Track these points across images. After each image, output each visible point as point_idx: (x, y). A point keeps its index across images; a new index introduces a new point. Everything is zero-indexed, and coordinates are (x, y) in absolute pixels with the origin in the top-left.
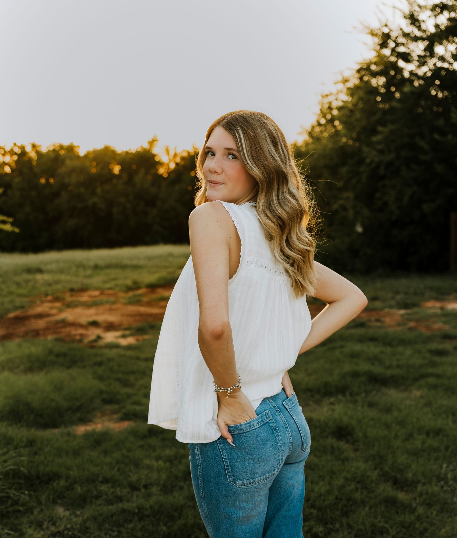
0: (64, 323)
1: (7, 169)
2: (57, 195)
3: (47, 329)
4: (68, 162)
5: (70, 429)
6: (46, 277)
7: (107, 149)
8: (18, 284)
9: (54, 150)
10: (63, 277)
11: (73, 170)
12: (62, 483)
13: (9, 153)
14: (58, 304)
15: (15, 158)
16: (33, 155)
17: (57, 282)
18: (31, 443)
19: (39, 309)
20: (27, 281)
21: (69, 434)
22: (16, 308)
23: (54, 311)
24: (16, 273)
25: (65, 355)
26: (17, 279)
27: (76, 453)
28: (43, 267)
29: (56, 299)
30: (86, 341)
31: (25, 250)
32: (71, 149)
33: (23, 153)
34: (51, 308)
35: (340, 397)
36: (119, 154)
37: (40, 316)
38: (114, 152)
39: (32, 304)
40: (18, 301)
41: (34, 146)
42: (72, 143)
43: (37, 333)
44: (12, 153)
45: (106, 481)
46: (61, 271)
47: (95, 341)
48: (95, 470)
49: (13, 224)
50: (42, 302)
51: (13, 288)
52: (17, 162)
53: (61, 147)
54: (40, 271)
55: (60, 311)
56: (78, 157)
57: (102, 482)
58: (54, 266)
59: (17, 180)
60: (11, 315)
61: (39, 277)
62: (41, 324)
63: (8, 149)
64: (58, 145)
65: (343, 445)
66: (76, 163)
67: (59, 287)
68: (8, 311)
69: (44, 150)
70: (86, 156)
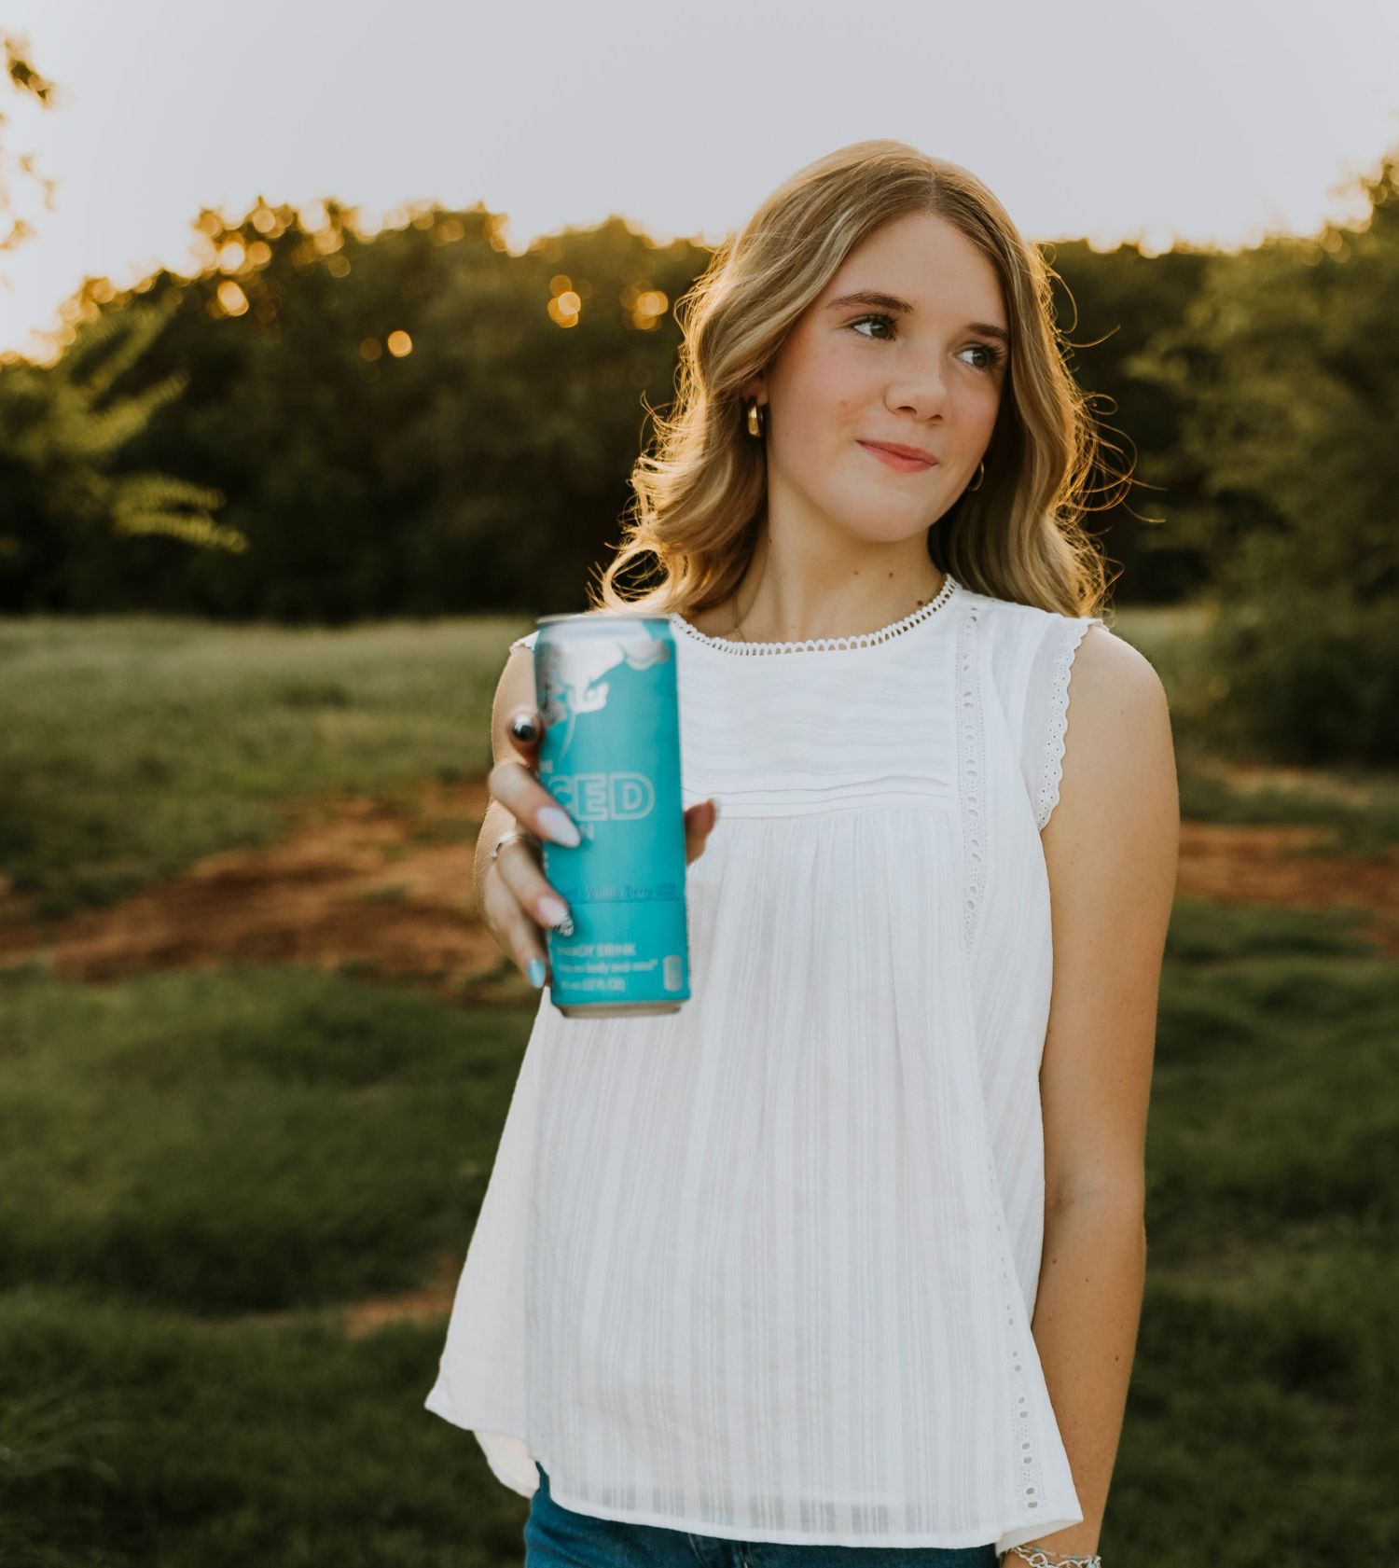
0: (397, 906)
1: (233, 301)
2: (416, 404)
3: (327, 929)
4: (464, 280)
5: (327, 1319)
6: (360, 724)
7: (614, 228)
8: (250, 750)
9: (411, 231)
10: (424, 726)
11: (483, 311)
12: (246, 1521)
13: (240, 236)
14: (387, 833)
15: (263, 256)
16: (329, 243)
17: (399, 744)
18: (158, 1368)
19: (316, 849)
20: (283, 739)
21: (312, 1338)
22: (228, 842)
23: (367, 858)
24: (247, 701)
25: (361, 1031)
26: (253, 727)
27: (322, 1408)
28: (353, 685)
29: (386, 810)
30: (459, 978)
31: (295, 615)
32: (478, 224)
33: (291, 239)
34: (360, 846)
35: (1344, 1225)
36: (662, 253)
37: (312, 876)
38: (639, 244)
39: (293, 827)
40: (241, 816)
41: (333, 211)
42: (481, 205)
43: (285, 943)
44: (249, 233)
45: (406, 1517)
46: (417, 702)
47: (492, 979)
48: (373, 1474)
49: (218, 517)
50: (332, 819)
51: (233, 765)
52: (268, 272)
53: (440, 217)
54: (336, 698)
55: (392, 855)
56: (503, 258)
57: (391, 1525)
58: (388, 683)
59: (267, 342)
60: (207, 868)
61: (332, 724)
62: (309, 905)
63: (234, 218)
64: (425, 208)
65: (1305, 1409)
66: (493, 283)
67: (403, 763)
68: (196, 852)
69: (369, 226)
70: (531, 258)
